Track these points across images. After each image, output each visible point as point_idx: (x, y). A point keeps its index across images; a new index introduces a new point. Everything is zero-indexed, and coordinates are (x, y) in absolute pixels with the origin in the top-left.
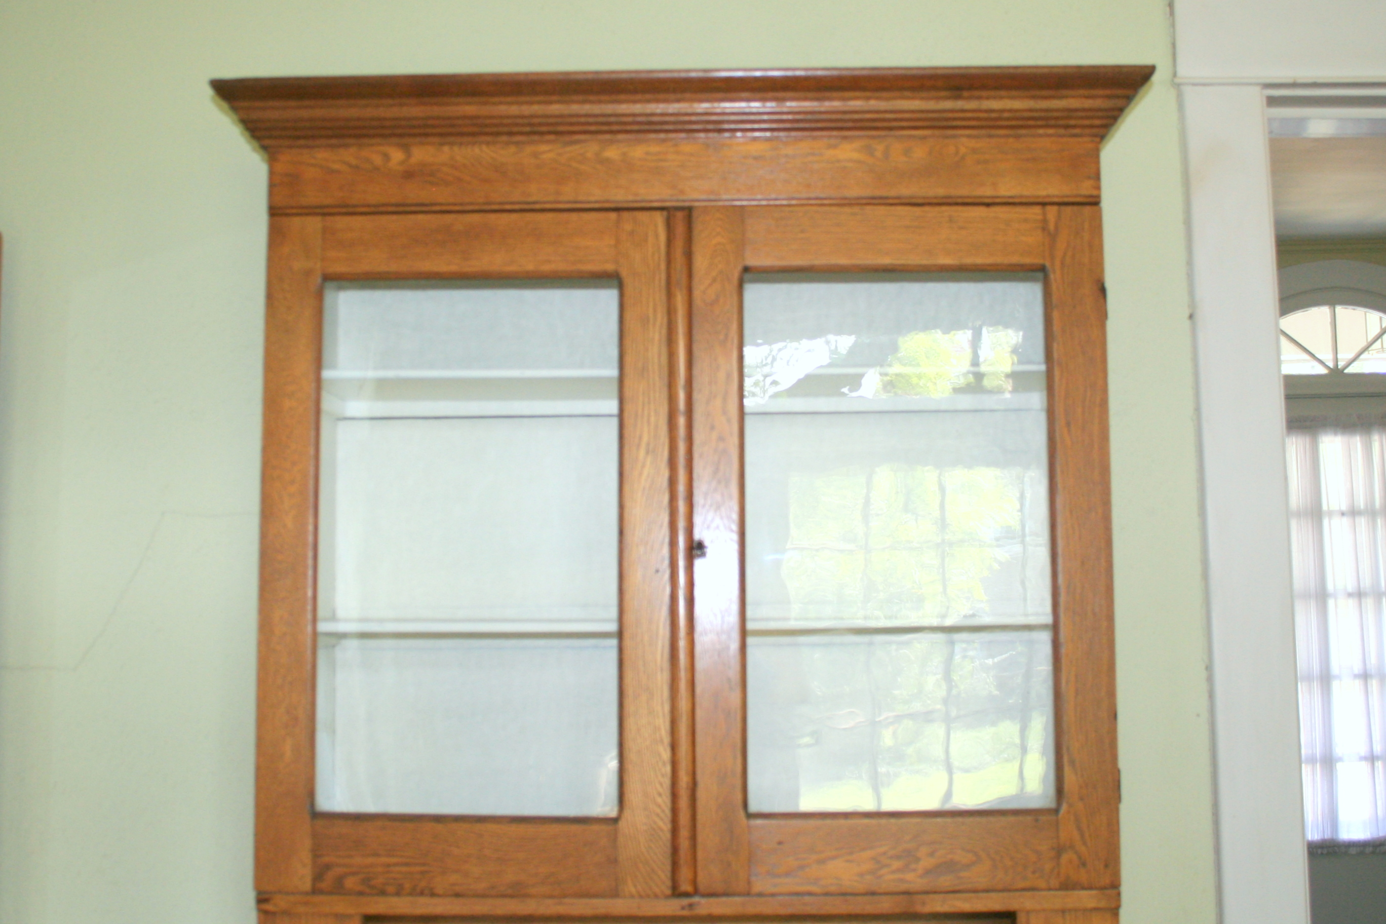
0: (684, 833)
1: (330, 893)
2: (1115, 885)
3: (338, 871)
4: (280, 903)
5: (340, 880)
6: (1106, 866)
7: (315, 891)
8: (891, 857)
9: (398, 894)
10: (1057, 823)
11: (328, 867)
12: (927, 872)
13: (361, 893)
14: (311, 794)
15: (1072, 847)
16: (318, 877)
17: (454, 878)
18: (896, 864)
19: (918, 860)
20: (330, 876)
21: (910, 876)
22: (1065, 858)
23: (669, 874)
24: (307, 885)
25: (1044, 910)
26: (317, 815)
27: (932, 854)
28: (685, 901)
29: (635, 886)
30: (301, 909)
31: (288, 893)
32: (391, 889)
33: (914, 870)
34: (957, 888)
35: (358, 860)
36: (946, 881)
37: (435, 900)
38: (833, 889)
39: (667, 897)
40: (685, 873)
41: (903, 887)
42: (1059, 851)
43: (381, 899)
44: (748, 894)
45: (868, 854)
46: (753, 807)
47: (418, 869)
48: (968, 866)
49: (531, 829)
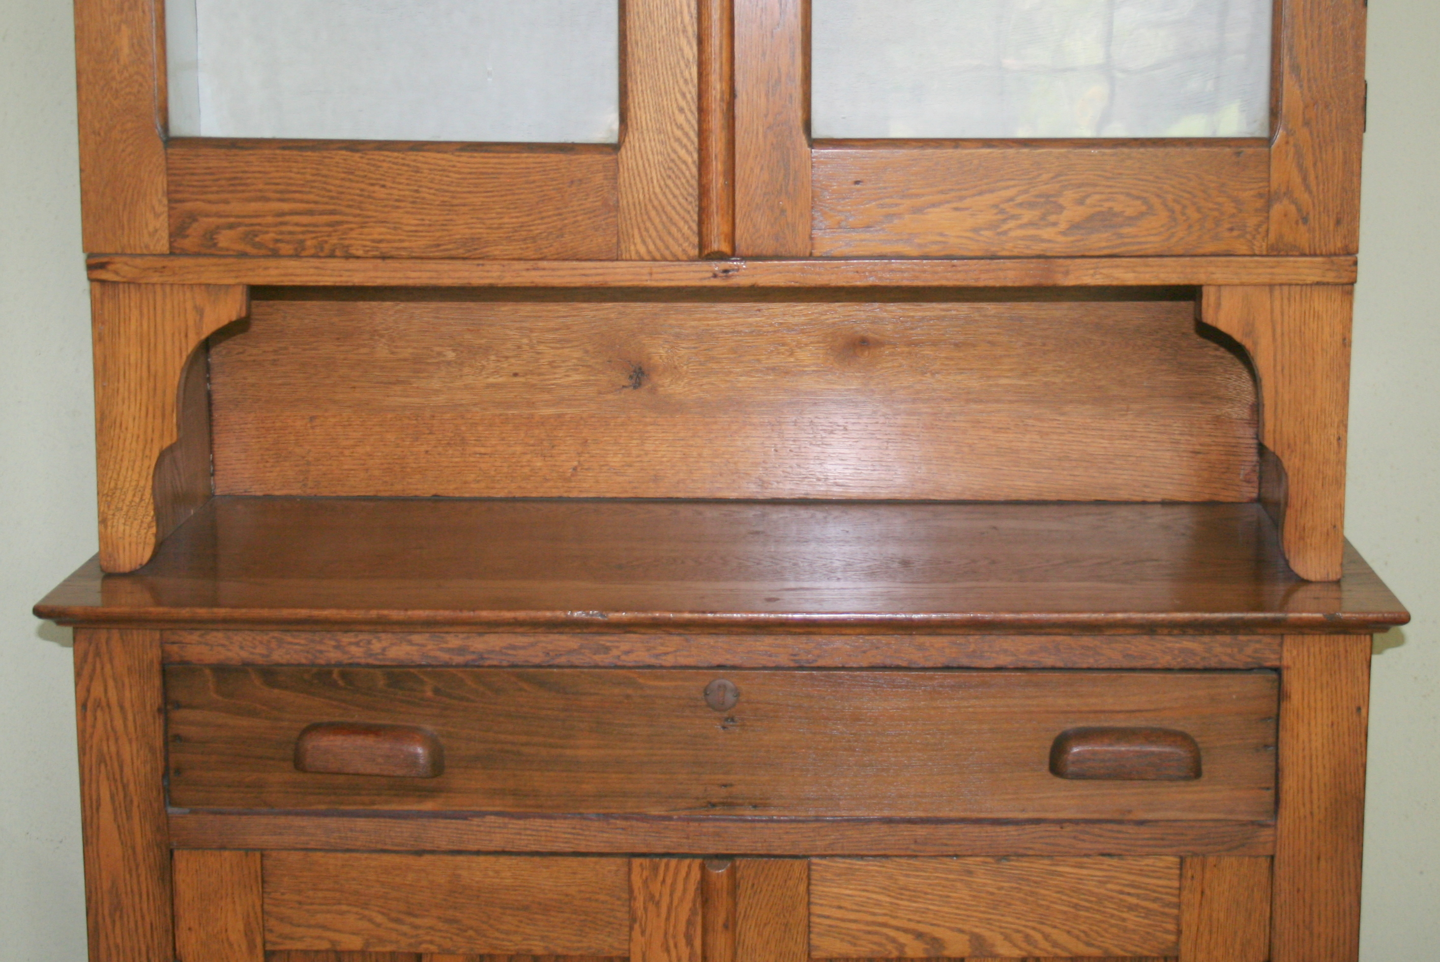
0: (717, 166)
1: (197, 255)
2: (1350, 252)
3: (206, 222)
4: (123, 269)
5: (210, 236)
6: (1338, 222)
7: (173, 253)
8: (1021, 205)
9: (297, 256)
10: (1269, 156)
11: (193, 217)
12: (1074, 227)
13: (243, 255)
14: (164, 111)
15: (1288, 193)
16: (177, 232)
17: (378, 231)
18: (1028, 215)
19: (1060, 208)
20: (196, 230)
21: (1047, 233)
22: (1277, 209)
23: (695, 227)
24: (163, 246)
25: (1242, 284)
26: (171, 141)
27: (1081, 202)
28: (717, 266)
29: (644, 242)
30: (155, 278)
31: (133, 256)
32: (286, 249)
33: (1054, 224)
34: (1116, 251)
35: (235, 207)
36: (1099, 241)
37: (352, 264)
38: (933, 249)
39: (692, 260)
40: (717, 225)
41: (1037, 249)
42: (1269, 199)
43: (272, 263)
44: (811, 257)
45: (989, 198)
46: (819, 131)
47: (326, 219)
48: (1132, 220)
49: (492, 160)
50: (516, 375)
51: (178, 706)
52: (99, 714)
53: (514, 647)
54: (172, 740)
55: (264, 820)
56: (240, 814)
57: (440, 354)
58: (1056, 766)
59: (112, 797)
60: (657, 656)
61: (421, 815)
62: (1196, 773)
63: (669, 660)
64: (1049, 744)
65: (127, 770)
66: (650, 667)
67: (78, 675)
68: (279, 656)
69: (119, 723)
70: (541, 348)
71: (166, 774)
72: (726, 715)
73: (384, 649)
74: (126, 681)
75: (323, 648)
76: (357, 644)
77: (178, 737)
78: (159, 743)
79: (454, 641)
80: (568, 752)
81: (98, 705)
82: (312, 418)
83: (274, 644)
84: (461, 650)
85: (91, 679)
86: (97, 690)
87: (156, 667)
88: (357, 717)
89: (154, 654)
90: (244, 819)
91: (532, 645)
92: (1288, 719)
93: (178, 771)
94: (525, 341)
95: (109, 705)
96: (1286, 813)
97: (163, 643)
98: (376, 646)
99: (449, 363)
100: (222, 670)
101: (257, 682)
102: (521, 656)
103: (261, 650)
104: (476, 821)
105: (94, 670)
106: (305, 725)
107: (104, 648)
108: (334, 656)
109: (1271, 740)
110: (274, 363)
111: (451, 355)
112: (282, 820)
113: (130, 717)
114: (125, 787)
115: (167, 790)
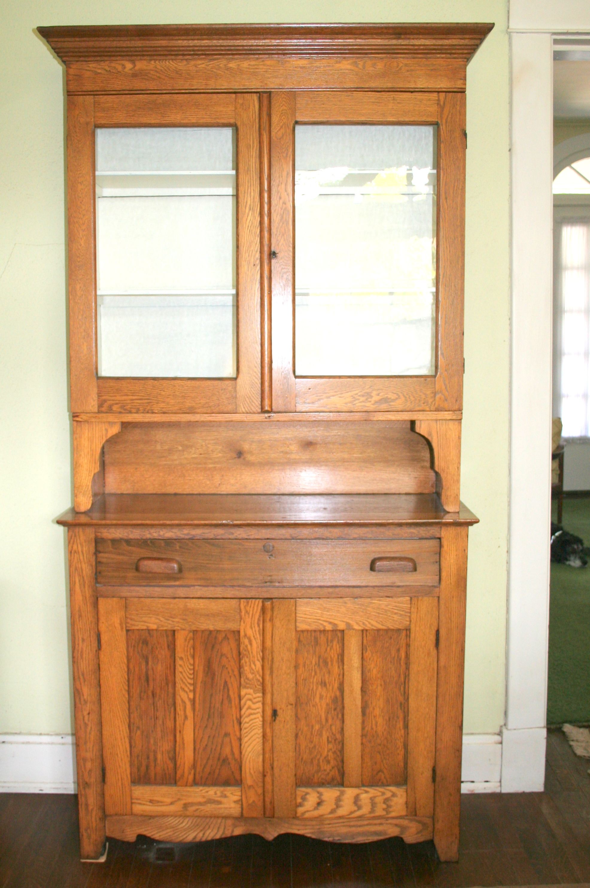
0: (267, 384)
1: (107, 413)
2: (460, 410)
3: (109, 403)
4: (84, 417)
5: (110, 407)
6: (456, 400)
7: (99, 412)
8: (359, 396)
9: (137, 413)
10: (435, 381)
11: (105, 401)
12: (376, 402)
13: (120, 413)
14: (97, 368)
15: (441, 392)
16: (100, 406)
17: (162, 405)
18: (362, 399)
19: (372, 397)
20: (106, 405)
21: (368, 404)
22: (438, 396)
23: (260, 403)
24: (96, 410)
25: (428, 420)
26: (99, 378)
27: (378, 395)
28: (266, 415)
29: (244, 408)
30: (93, 420)
31: (87, 413)
32: (134, 411)
33: (370, 402)
34: (390, 410)
35: (118, 398)
36: (384, 407)
37: (154, 415)
38: (333, 409)
39: (259, 413)
40: (267, 402)
41: (365, 409)
42: (435, 394)
43: (129, 415)
44: (296, 412)
45: (350, 394)
46: (298, 373)
47: (146, 401)
48: (394, 400)
49: (198, 383)
50: (201, 454)
51: (100, 552)
52: (76, 554)
53: (204, 533)
54: (98, 563)
55: (126, 588)
56: (119, 586)
57: (177, 448)
58: (372, 568)
59: (79, 581)
60: (248, 536)
61: (175, 586)
62: (415, 569)
63: (252, 537)
64: (370, 562)
65: (84, 572)
66: (247, 539)
67: (69, 542)
68: (131, 536)
69: (81, 558)
70: (209, 446)
71: (96, 573)
72: (270, 554)
73: (164, 534)
74: (84, 544)
75: (144, 534)
76: (156, 532)
77: (100, 562)
78: (94, 563)
79: (186, 531)
80: (221, 566)
81: (75, 552)
82: (136, 469)
83: (130, 533)
84: (188, 534)
85: (73, 544)
86: (75, 547)
87: (93, 540)
88: (155, 555)
89: (93, 536)
90: (120, 587)
91: (210, 532)
92: (443, 554)
93: (100, 573)
94: (204, 443)
95: (79, 552)
96: (443, 583)
97: (95, 532)
98: (162, 533)
99: (180, 451)
100: (114, 541)
101: (125, 545)
102: (207, 536)
103: (126, 534)
104: (192, 588)
105: (74, 541)
106: (139, 558)
107: (77, 534)
108: (149, 536)
109: (438, 560)
110: (124, 451)
111: (180, 448)
112: (132, 588)
113: (85, 555)
114: (83, 578)
115: (96, 579)
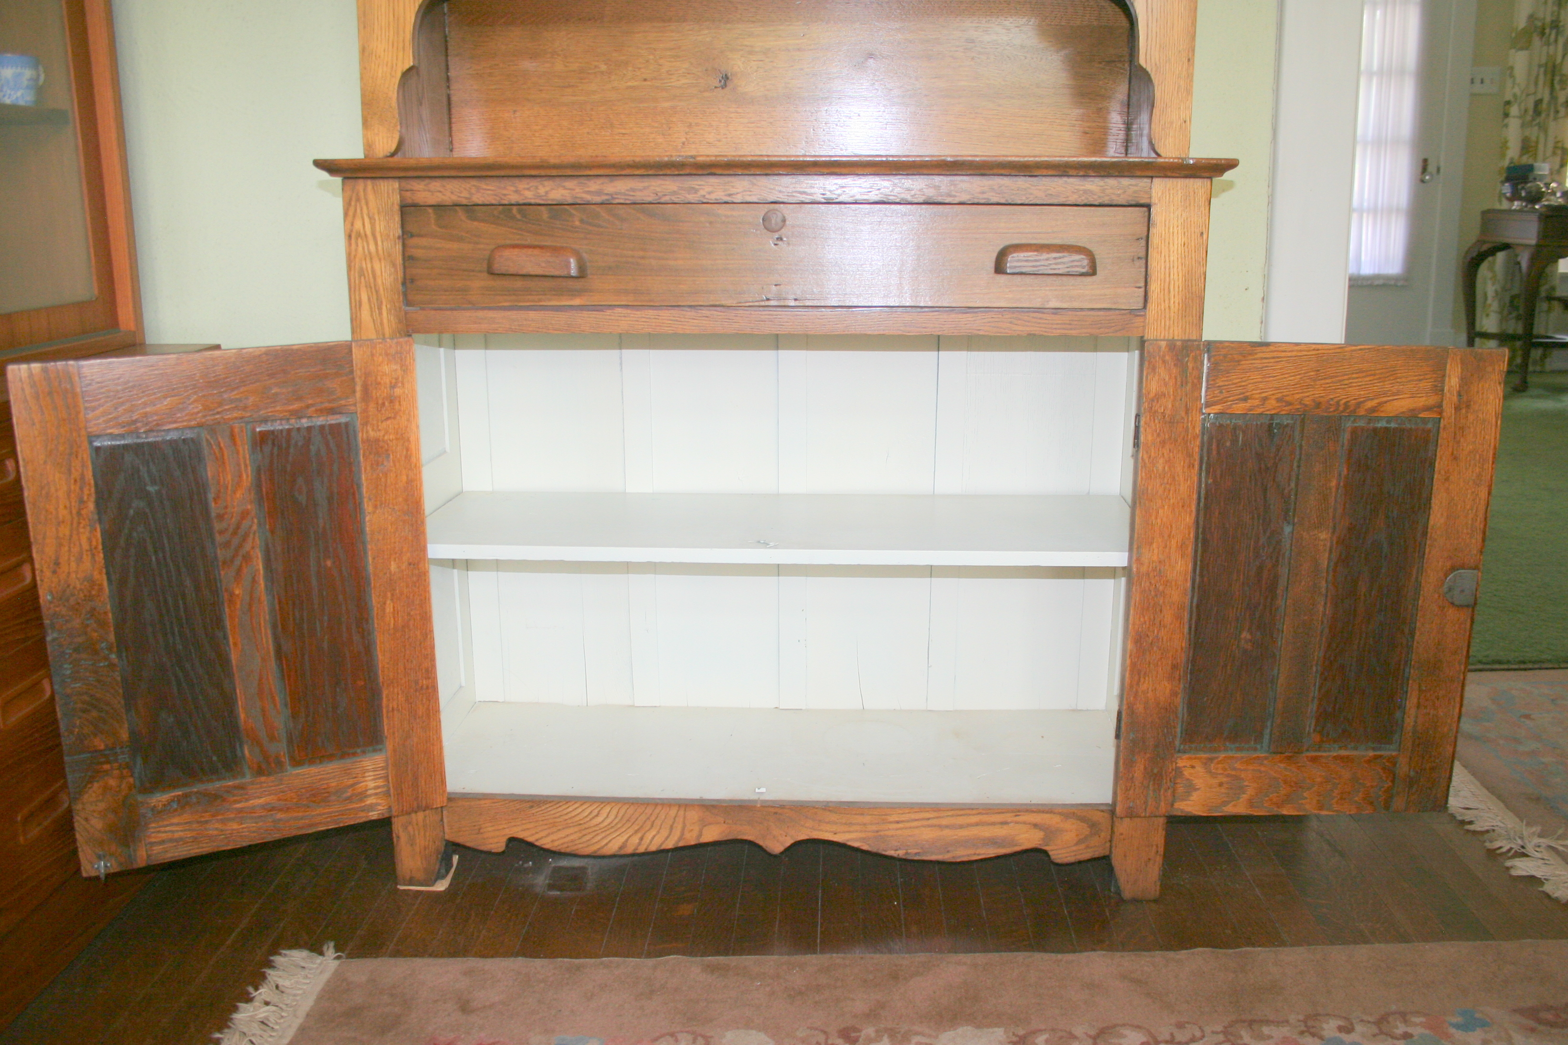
50: (645, 80)
51: (412, 236)
52: (360, 241)
53: (633, 190)
54: (408, 259)
55: (468, 314)
56: (452, 309)
57: (596, 67)
58: (999, 268)
59: (369, 299)
60: (730, 195)
61: (572, 307)
62: (1093, 272)
63: (738, 198)
64: (995, 255)
65: (379, 281)
66: (726, 203)
67: (346, 214)
68: (478, 198)
69: (372, 248)
70: (661, 61)
71: (404, 283)
72: (776, 235)
73: (547, 193)
74: (377, 217)
75: (505, 192)
76: (528, 189)
77: (412, 258)
78: (399, 260)
79: (594, 185)
80: (672, 263)
81: (359, 235)
82: (515, 112)
83: (473, 190)
84: (599, 193)
85: (354, 216)
86: (358, 225)
87: (396, 208)
88: (530, 240)
89: (396, 199)
90: (455, 312)
91: (645, 188)
92: (1155, 240)
93: (412, 281)
94: (651, 57)
95: (366, 235)
96: (1152, 306)
97: (401, 190)
98: (542, 191)
99: (602, 73)
100: (439, 207)
101: (463, 218)
102: (639, 196)
103: (465, 194)
104: (609, 312)
105: (356, 210)
106: (494, 247)
107: (362, 194)
108: (514, 198)
109: (1142, 254)
110: (490, 75)
111: (603, 68)
112: (480, 314)
113: (380, 243)
114: (377, 292)
115: (405, 294)
